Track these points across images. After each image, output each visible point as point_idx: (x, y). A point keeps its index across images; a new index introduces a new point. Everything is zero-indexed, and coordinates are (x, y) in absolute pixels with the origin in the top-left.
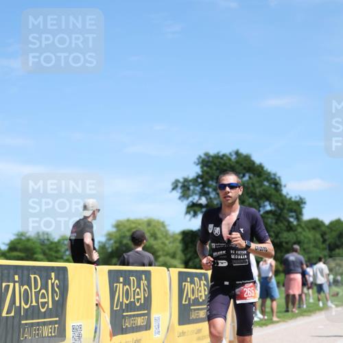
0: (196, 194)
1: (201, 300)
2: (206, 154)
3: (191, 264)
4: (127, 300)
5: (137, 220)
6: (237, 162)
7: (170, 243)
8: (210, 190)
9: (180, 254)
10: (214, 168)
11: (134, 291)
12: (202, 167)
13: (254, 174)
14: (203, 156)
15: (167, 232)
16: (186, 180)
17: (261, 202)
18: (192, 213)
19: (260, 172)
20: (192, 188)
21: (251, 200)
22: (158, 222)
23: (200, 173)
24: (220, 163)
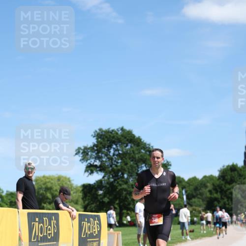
0: (93, 158)
1: (95, 235)
2: (100, 130)
3: (88, 208)
4: (41, 234)
5: (50, 176)
6: (122, 136)
7: (74, 193)
8: (103, 155)
9: (81, 201)
10: (106, 139)
11: (47, 228)
12: (97, 139)
13: (134, 145)
14: (98, 131)
15: (72, 185)
16: (86, 148)
17: (139, 164)
18: (89, 171)
19: (139, 143)
20: (90, 153)
21: (132, 163)
22: (65, 178)
23: (96, 143)
24: (110, 136)
